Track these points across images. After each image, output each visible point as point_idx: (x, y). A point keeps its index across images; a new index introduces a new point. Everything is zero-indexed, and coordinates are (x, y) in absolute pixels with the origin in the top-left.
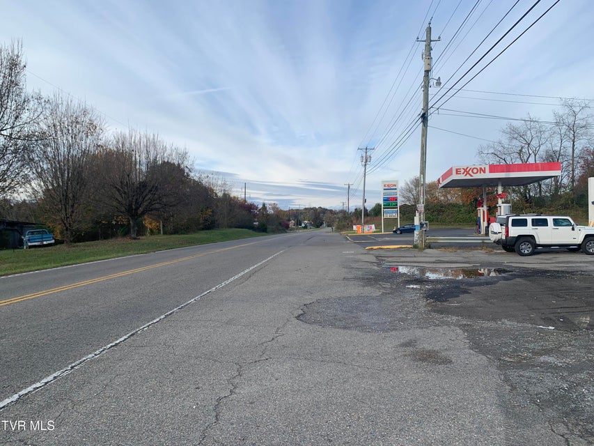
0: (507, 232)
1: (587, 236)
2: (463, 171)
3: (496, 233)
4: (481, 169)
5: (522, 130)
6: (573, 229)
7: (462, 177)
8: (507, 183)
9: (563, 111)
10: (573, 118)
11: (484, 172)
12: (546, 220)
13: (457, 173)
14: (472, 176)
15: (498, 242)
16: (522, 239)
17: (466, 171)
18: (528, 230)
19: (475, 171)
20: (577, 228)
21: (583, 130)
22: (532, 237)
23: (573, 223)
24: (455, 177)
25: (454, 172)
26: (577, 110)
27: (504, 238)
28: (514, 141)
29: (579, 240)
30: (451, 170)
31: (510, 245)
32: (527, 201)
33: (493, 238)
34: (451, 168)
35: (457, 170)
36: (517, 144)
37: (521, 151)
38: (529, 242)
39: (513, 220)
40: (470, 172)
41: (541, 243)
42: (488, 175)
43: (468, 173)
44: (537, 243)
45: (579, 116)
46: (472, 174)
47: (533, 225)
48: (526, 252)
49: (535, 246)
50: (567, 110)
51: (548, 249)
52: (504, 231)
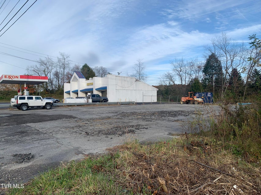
0: (17, 102)
1: (47, 103)
2: (8, 77)
3: (13, 102)
4: (16, 77)
5: (45, 62)
6: (42, 101)
7: (7, 79)
8: (28, 83)
9: (61, 57)
10: (64, 61)
11: (18, 78)
12: (33, 97)
13: (5, 78)
14: (12, 79)
15: (14, 106)
16: (23, 104)
17: (9, 77)
18: (26, 101)
19: (14, 77)
20: (43, 100)
21: (67, 65)
22: (27, 103)
23: (42, 98)
24: (4, 79)
25: (4, 77)
26: (65, 57)
27: (16, 104)
28: (42, 66)
29: (44, 104)
30: (2, 76)
31: (19, 107)
32: (47, 91)
33: (12, 104)
34: (2, 75)
35: (5, 76)
36: (43, 68)
37: (45, 70)
38: (26, 106)
39: (20, 97)
40: (11, 77)
41: (30, 106)
42: (20, 79)
43: (10, 78)
44: (29, 106)
45: (66, 60)
46: (12, 78)
47: (28, 99)
48: (25, 109)
49: (28, 107)
50: (62, 57)
51: (33, 108)
52: (16, 101)
